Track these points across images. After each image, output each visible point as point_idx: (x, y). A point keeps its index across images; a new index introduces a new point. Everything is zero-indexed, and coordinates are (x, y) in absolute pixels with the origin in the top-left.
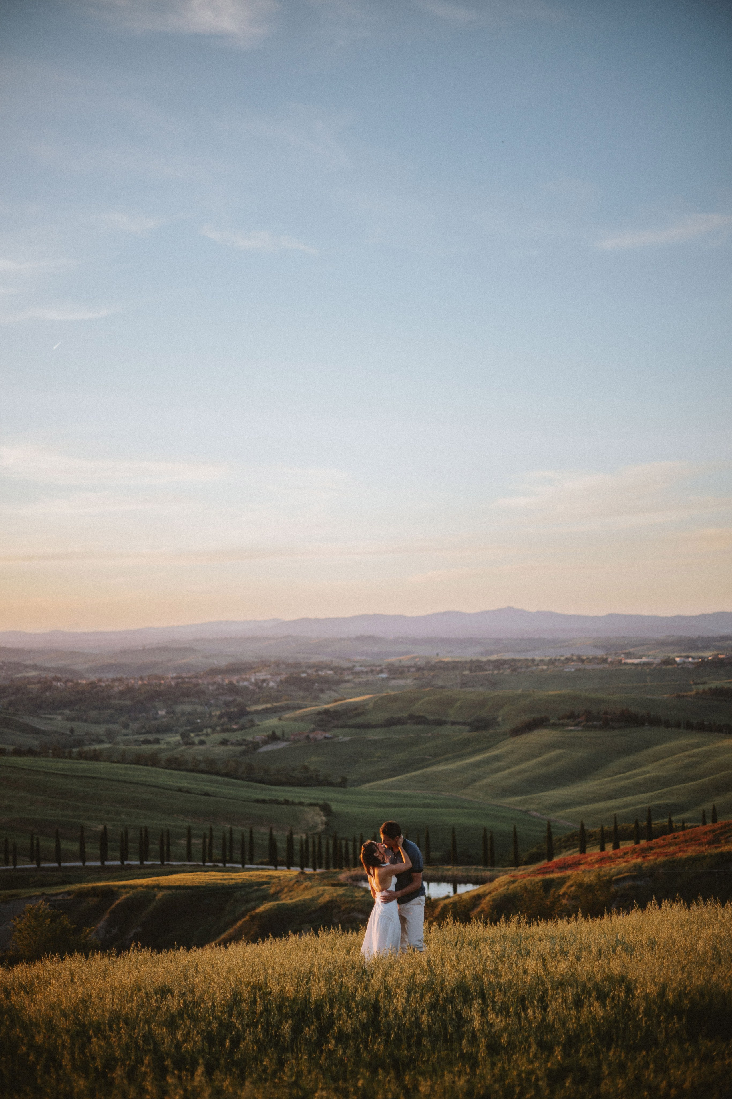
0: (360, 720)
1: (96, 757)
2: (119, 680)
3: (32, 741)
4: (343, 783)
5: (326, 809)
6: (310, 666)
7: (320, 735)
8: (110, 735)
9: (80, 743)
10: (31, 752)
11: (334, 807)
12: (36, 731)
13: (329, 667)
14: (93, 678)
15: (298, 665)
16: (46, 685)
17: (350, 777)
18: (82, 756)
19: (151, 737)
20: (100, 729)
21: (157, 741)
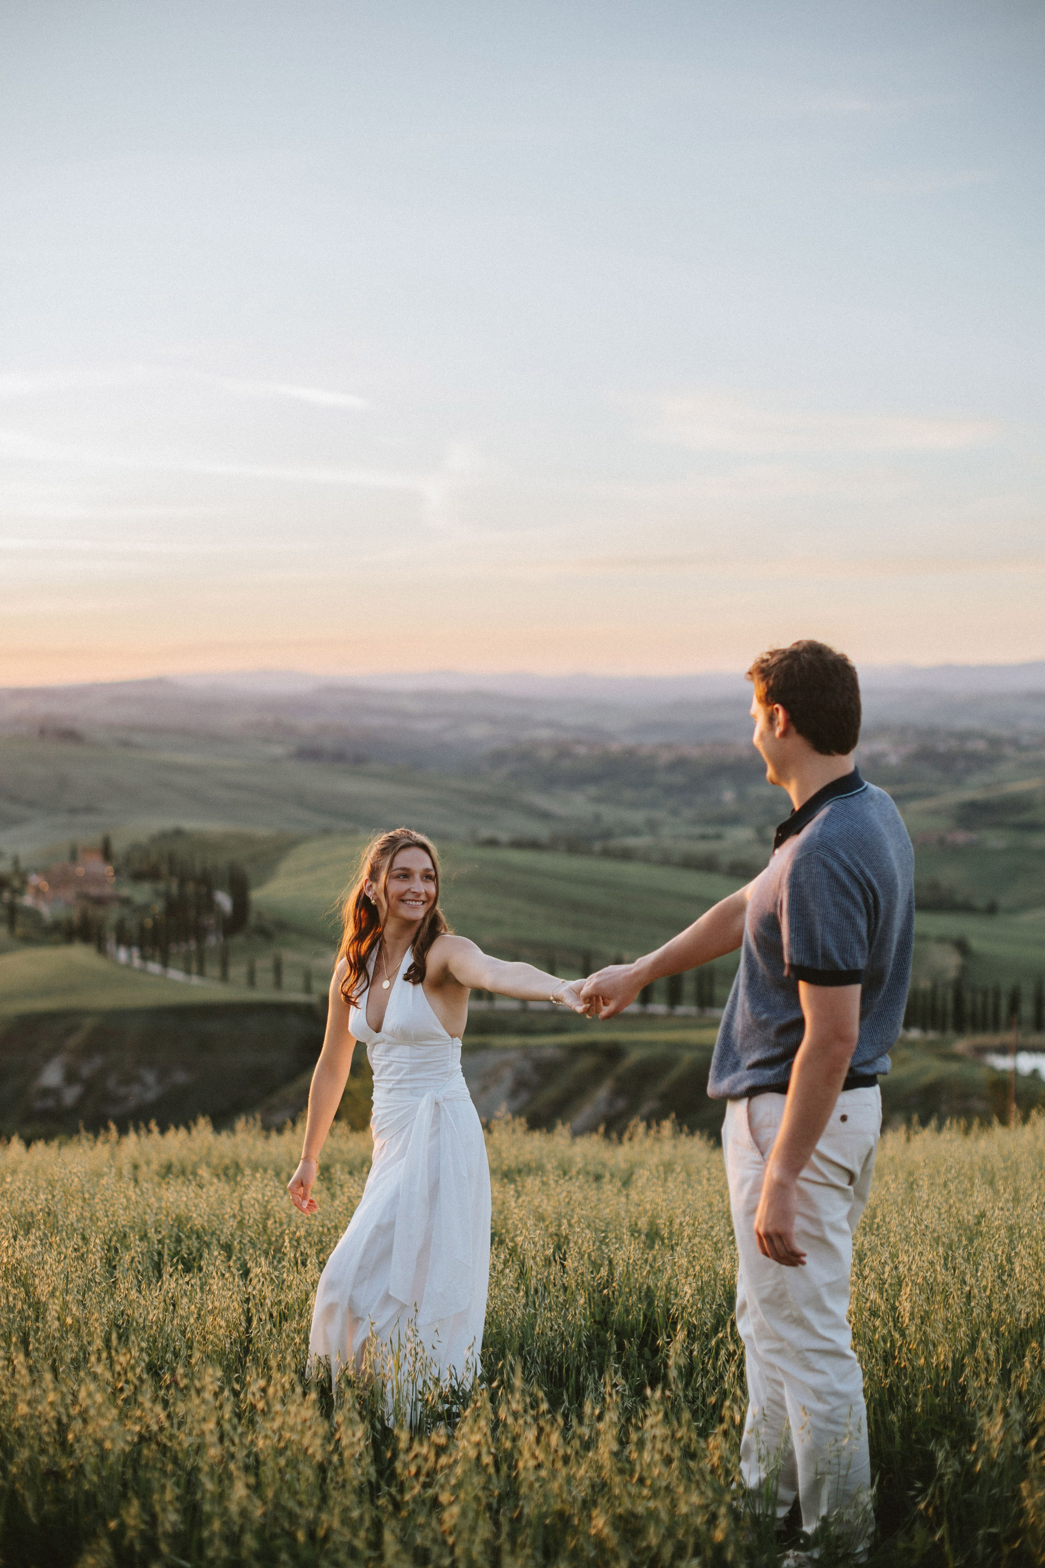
0: (1026, 817)
1: (626, 855)
2: (669, 746)
3: (539, 830)
4: (992, 910)
5: (961, 946)
6: (952, 734)
7: (961, 837)
8: (652, 826)
9: (607, 835)
10: (533, 845)
11: (975, 944)
12: (544, 816)
13: (981, 736)
14: (629, 741)
15: (932, 732)
16: (563, 752)
17: (1004, 901)
18: (607, 854)
19: (710, 830)
20: (637, 817)
21: (718, 837)
